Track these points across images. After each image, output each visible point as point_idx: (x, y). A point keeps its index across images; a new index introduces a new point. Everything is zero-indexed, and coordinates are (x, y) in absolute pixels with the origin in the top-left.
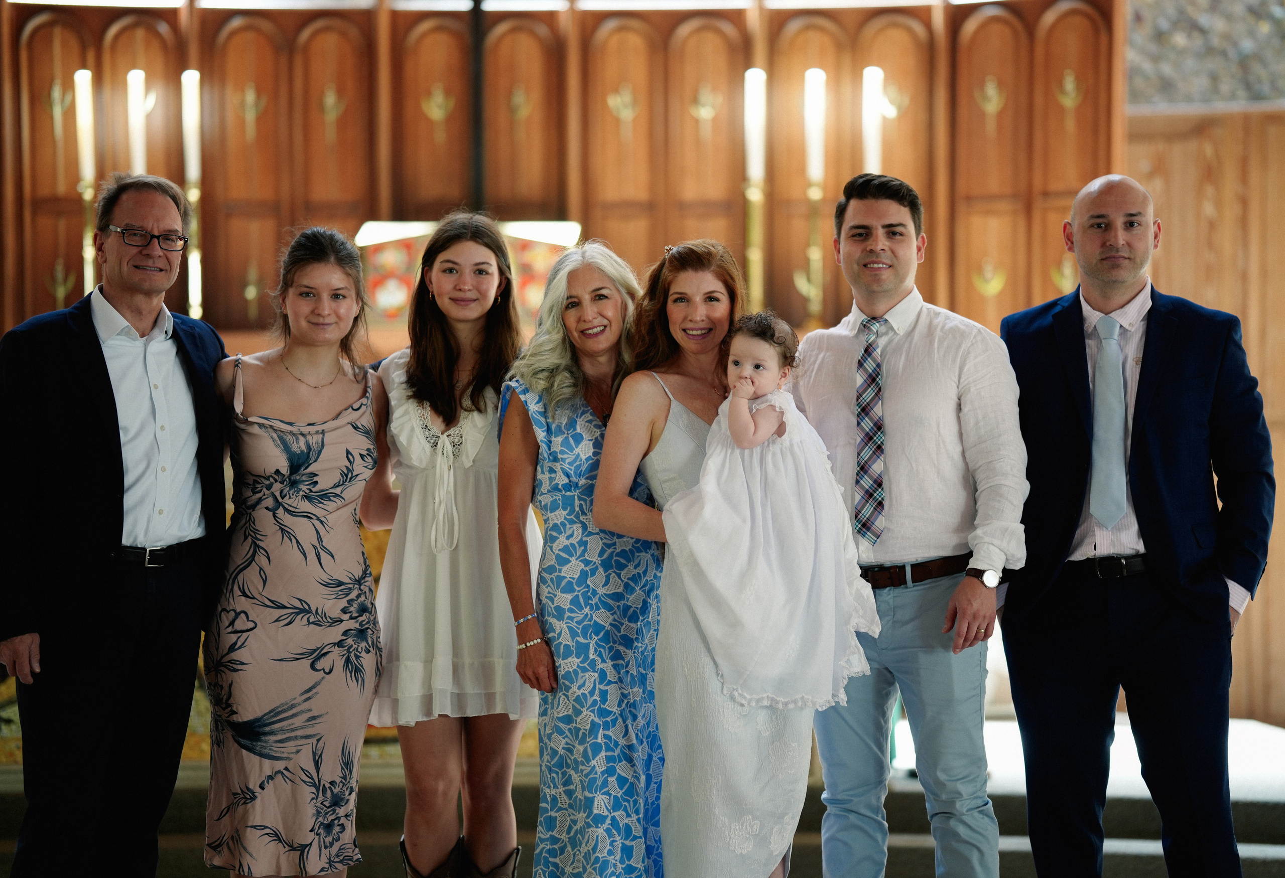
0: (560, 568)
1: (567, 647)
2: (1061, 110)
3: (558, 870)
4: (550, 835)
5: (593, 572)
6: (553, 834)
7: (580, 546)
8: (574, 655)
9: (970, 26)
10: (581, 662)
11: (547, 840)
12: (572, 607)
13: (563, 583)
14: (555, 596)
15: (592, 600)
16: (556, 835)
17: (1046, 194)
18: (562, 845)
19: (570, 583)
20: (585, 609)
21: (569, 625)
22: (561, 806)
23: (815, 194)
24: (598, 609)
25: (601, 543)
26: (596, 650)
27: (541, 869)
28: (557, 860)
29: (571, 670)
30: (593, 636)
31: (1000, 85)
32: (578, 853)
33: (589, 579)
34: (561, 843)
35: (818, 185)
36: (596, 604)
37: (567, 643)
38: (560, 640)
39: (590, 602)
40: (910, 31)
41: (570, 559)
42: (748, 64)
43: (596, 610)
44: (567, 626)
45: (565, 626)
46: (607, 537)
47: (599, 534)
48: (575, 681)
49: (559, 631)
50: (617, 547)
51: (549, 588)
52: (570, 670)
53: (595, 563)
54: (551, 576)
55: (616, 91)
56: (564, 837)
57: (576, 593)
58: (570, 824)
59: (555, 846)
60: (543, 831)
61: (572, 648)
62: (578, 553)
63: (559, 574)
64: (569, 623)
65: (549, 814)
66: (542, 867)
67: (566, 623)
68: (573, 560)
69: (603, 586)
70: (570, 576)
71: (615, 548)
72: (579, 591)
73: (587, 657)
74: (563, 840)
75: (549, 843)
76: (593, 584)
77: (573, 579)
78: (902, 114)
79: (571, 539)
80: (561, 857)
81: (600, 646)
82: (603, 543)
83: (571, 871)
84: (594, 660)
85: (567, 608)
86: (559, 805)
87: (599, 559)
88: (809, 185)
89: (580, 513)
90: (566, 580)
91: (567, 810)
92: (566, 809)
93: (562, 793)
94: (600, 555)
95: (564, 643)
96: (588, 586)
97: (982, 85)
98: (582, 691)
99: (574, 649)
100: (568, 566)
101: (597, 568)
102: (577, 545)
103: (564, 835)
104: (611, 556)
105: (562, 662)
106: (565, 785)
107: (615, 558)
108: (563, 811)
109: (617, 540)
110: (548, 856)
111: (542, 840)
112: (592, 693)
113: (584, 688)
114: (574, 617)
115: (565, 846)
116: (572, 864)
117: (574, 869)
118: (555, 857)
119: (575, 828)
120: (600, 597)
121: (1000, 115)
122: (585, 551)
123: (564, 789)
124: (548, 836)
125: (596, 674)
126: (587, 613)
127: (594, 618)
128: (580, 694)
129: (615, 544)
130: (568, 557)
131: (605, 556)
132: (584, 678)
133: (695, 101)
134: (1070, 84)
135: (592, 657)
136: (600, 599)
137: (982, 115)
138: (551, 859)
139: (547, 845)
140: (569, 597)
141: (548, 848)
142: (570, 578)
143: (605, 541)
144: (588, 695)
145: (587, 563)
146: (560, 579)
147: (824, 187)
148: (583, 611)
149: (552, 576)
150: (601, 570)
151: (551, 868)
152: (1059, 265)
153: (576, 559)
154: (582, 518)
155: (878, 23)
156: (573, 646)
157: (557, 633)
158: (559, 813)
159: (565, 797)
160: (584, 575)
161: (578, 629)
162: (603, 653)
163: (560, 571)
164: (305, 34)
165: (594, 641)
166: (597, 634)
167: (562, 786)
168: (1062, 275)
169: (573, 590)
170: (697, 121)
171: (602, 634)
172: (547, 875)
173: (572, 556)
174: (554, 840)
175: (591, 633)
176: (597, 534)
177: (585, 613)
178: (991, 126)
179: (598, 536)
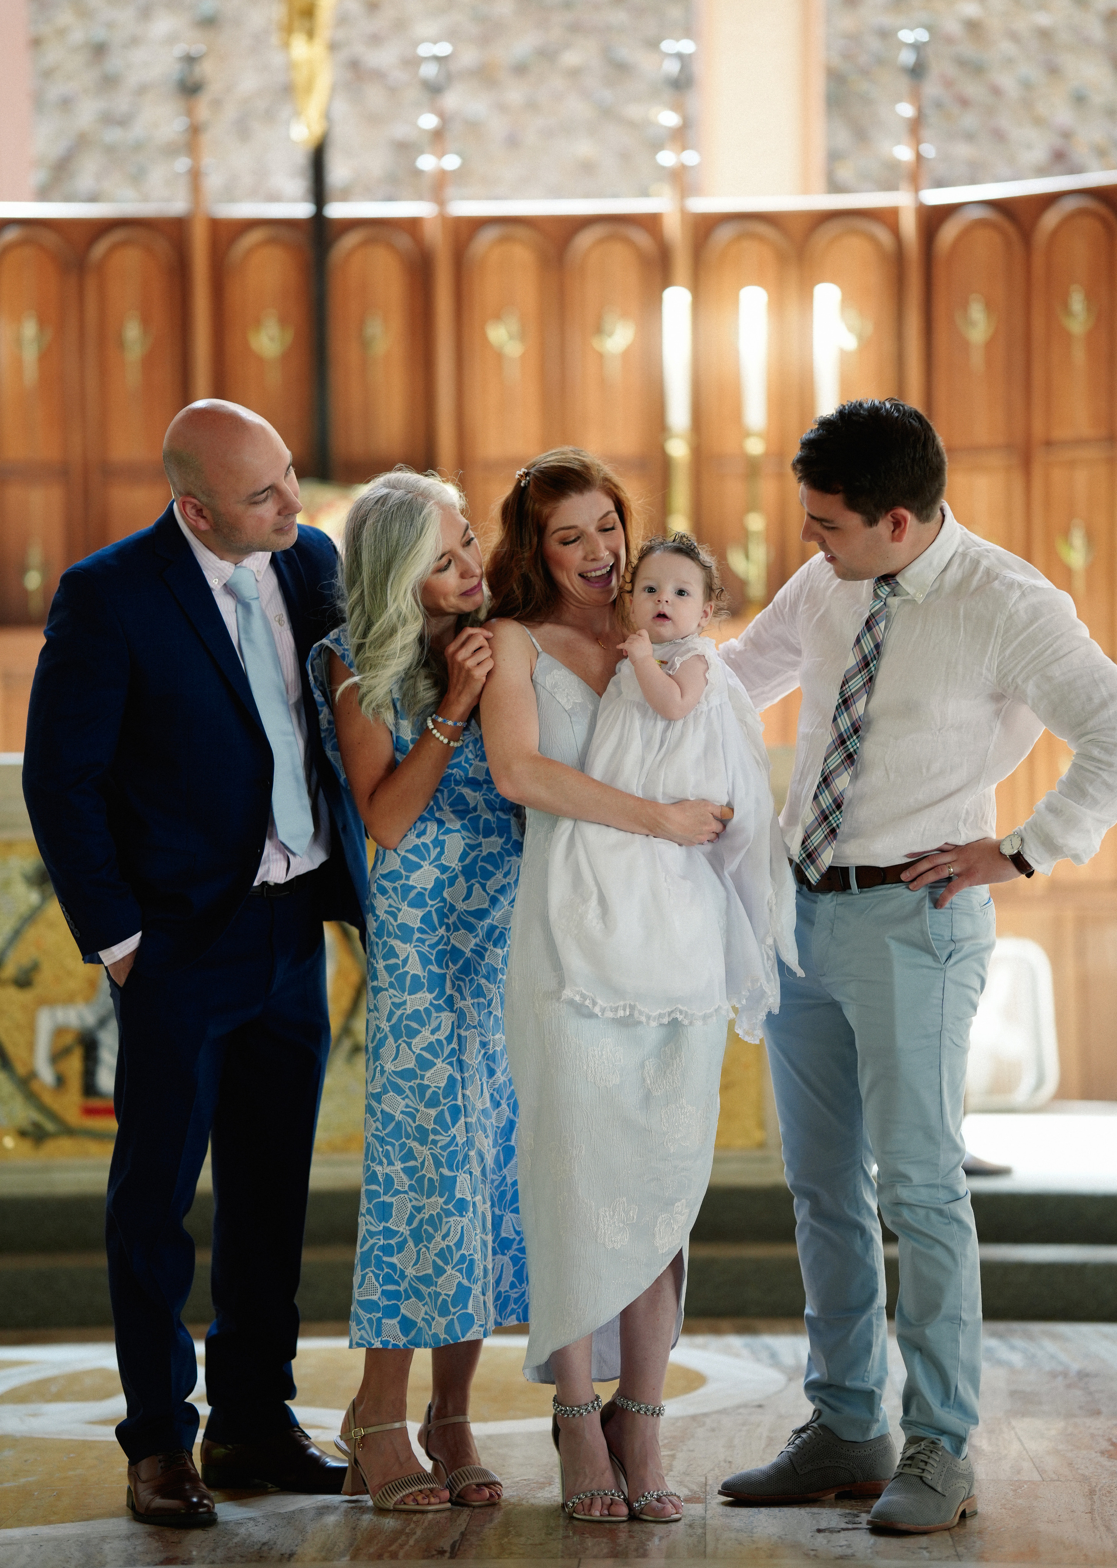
0: (408, 874)
1: (415, 977)
2: (1067, 336)
3: (395, 1271)
4: (384, 1227)
5: (452, 881)
6: (388, 1225)
7: (435, 847)
8: (425, 989)
9: (949, 232)
10: (435, 998)
11: (379, 1233)
12: (423, 926)
13: (412, 895)
14: (399, 910)
15: (448, 918)
16: (391, 1227)
17: (1049, 443)
18: (400, 1239)
19: (420, 894)
20: (439, 930)
21: (419, 949)
22: (399, 1188)
23: (755, 447)
24: (457, 929)
25: (463, 843)
26: (453, 985)
27: (372, 1271)
28: (394, 1260)
29: (422, 1009)
30: (450, 964)
31: (989, 306)
32: (424, 1249)
33: (446, 890)
34: (399, 1237)
35: (759, 435)
36: (454, 923)
37: (416, 973)
38: (406, 969)
39: (446, 920)
40: (873, 239)
41: (422, 863)
42: (666, 281)
43: (454, 931)
44: (417, 951)
45: (413, 950)
46: (470, 835)
47: (460, 832)
48: (427, 1023)
49: (404, 957)
50: (483, 848)
51: (390, 900)
52: (419, 1008)
53: (454, 869)
54: (394, 885)
55: (498, 317)
56: (404, 1229)
57: (428, 909)
58: (411, 1212)
59: (390, 1242)
60: (372, 1221)
61: (422, 980)
62: (433, 857)
63: (406, 882)
64: (419, 946)
65: (382, 1199)
66: (373, 1268)
67: (415, 946)
68: (426, 865)
69: (463, 901)
70: (421, 886)
71: (481, 851)
72: (432, 906)
73: (442, 992)
74: (403, 1233)
75: (382, 1237)
76: (452, 897)
77: (426, 889)
78: (864, 344)
79: (423, 837)
80: (400, 1255)
81: (458, 979)
82: (466, 844)
83: (414, 1273)
84: (451, 996)
85: (416, 927)
86: (395, 1187)
87: (460, 864)
88: (747, 434)
89: (435, 808)
90: (415, 891)
91: (408, 1194)
92: (406, 1192)
93: (400, 1171)
94: (462, 858)
95: (412, 973)
96: (444, 900)
97: (965, 306)
98: (436, 1037)
99: (425, 981)
100: (419, 872)
101: (456, 877)
102: (431, 845)
103: (404, 1225)
104: (475, 861)
105: (408, 997)
106: (404, 1160)
107: (480, 864)
108: (403, 1195)
109: (483, 840)
110: (381, 1254)
111: (371, 1234)
112: (449, 1039)
113: (439, 1033)
114: (426, 940)
115: (405, 1241)
116: (415, 1264)
117: (418, 1270)
118: (392, 1255)
119: (419, 1217)
120: (459, 914)
121: (989, 344)
122: (441, 853)
123: (402, 1166)
124: (381, 1228)
125: (454, 1014)
126: (443, 935)
127: (452, 941)
128: (434, 1041)
129: (480, 845)
130: (418, 860)
131: (467, 861)
132: (439, 1020)
133: (599, 330)
134: (1078, 303)
135: (449, 992)
136: (459, 917)
137: (965, 345)
138: (385, 1259)
139: (379, 1239)
140: (420, 913)
141: (381, 1243)
142: (421, 888)
143: (468, 841)
144: (445, 1042)
145: (444, 869)
146: (409, 889)
147: (766, 436)
148: (437, 932)
149: (396, 885)
150: (461, 879)
151: (386, 1270)
152: (1066, 533)
153: (430, 864)
154: (437, 815)
155: (832, 228)
156: (424, 977)
157: (401, 959)
158: (396, 1198)
159: (405, 1178)
160: (439, 886)
161: (432, 954)
162: (463, 987)
163: (408, 878)
164: (100, 249)
165: (452, 972)
166: (455, 963)
167: (400, 1163)
168: (1071, 546)
169: (425, 905)
170: (601, 356)
171: (461, 962)
172: (381, 1279)
173: (424, 859)
174: (389, 1233)
175: (447, 961)
176: (458, 831)
177: (440, 935)
178: (977, 360)
179: (459, 834)
